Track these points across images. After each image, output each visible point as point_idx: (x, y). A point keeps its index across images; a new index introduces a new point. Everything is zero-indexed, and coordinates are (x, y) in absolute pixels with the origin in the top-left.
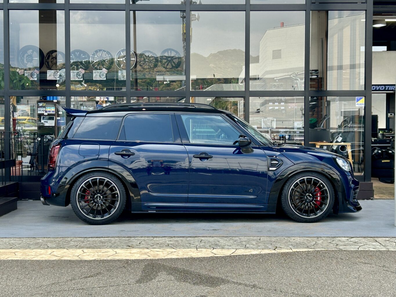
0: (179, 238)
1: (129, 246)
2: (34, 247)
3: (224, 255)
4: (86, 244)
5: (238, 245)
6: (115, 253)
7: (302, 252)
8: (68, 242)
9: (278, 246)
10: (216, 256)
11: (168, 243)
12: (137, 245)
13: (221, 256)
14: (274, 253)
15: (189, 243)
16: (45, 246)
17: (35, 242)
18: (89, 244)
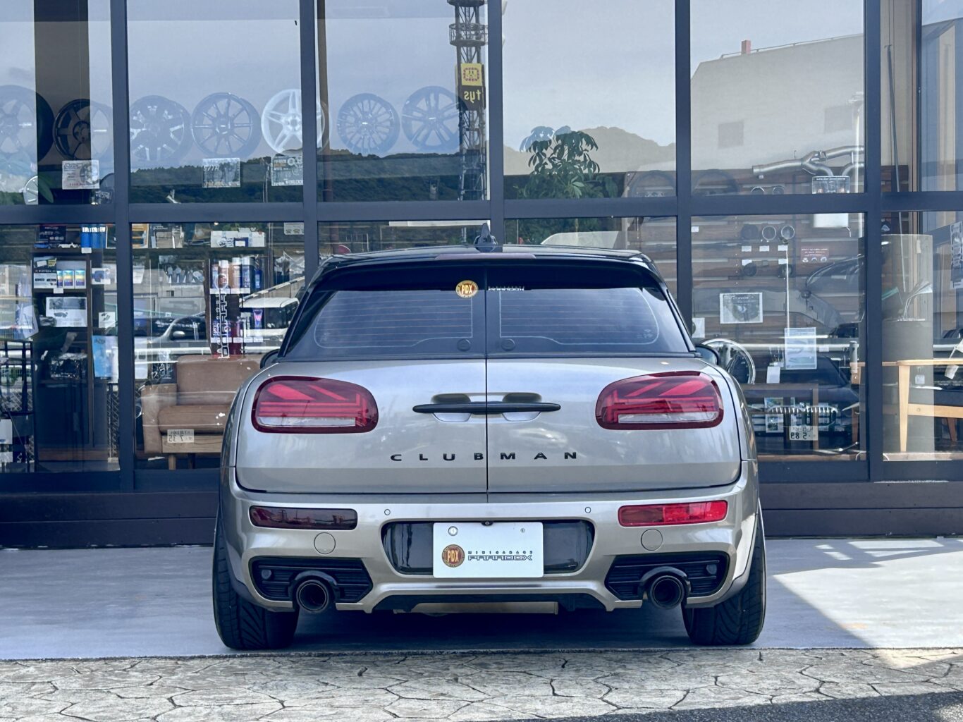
0: (489, 658)
1: (323, 683)
2: (8, 689)
3: (649, 711)
4: (181, 681)
5: (689, 678)
6: (281, 707)
7: (912, 698)
8: (121, 674)
9: (824, 680)
10: (622, 715)
11: (455, 671)
12: (352, 681)
13: (639, 714)
14: (815, 701)
15: (525, 672)
16: (45, 685)
17: (12, 674)
18: (192, 678)
